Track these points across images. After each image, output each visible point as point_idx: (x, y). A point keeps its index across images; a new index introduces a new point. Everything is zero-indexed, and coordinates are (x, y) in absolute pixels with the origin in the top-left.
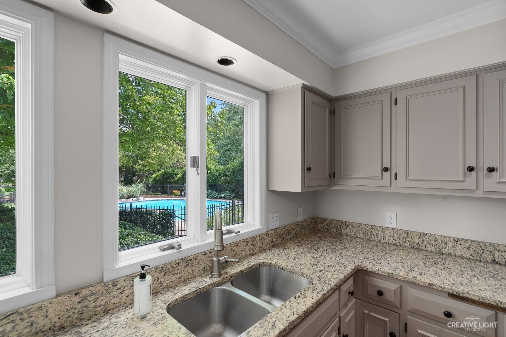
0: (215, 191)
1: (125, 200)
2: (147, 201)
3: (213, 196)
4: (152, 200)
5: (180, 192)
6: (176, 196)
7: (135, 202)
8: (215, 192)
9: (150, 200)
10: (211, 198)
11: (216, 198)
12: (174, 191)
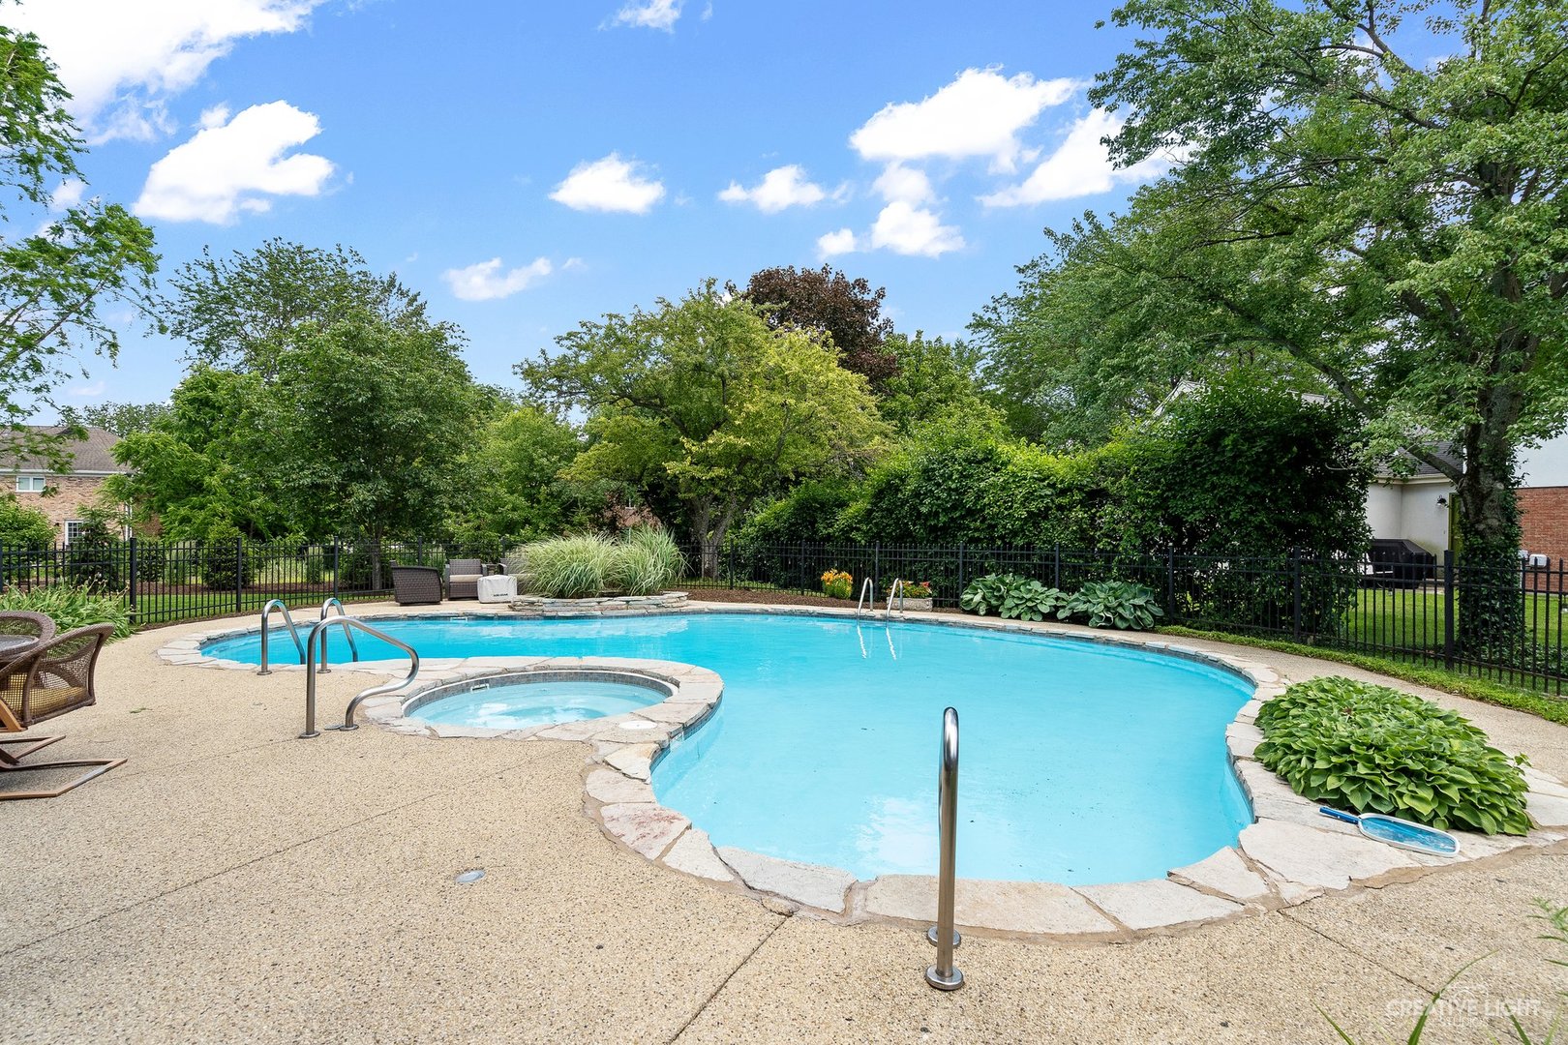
0: (1038, 577)
1: (593, 601)
2: (695, 613)
3: (1030, 604)
4: (719, 612)
5: (854, 580)
6: (836, 597)
7: (638, 616)
8: (1036, 585)
9: (711, 612)
10: (1018, 617)
11: (1050, 617)
12: (828, 576)
